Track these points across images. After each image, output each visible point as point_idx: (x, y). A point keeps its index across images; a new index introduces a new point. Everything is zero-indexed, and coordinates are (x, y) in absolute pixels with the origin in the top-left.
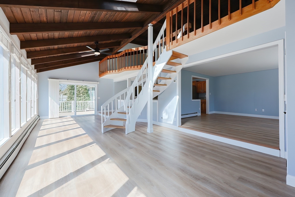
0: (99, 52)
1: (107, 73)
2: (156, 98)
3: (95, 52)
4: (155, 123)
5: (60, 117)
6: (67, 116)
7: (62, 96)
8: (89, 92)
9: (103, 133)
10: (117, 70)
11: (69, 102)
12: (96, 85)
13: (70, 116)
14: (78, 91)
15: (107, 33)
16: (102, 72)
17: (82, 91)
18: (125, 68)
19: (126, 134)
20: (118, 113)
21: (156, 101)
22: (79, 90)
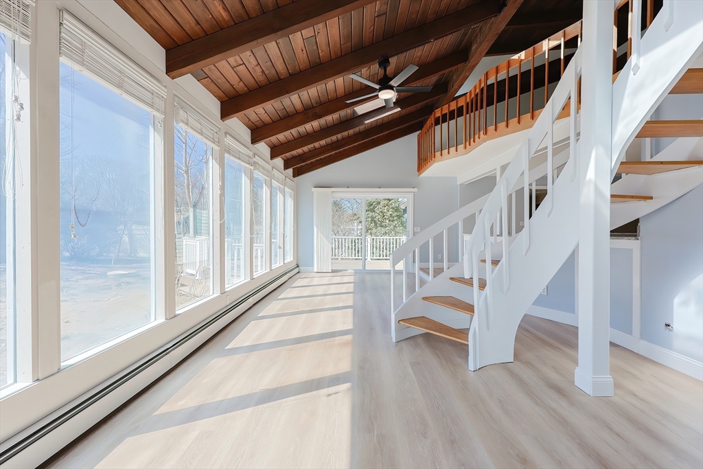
0: (391, 88)
1: (433, 159)
2: (629, 230)
3: (380, 90)
4: (622, 339)
5: (333, 271)
6: (346, 270)
7: (356, 224)
8: (406, 216)
9: (394, 340)
10: (462, 146)
11: (358, 239)
12: (411, 196)
13: (353, 271)
14: (381, 214)
15: (414, 16)
16: (423, 161)
17: (389, 214)
18: (486, 133)
19: (471, 367)
20: (451, 279)
21: (625, 243)
22: (382, 212)
